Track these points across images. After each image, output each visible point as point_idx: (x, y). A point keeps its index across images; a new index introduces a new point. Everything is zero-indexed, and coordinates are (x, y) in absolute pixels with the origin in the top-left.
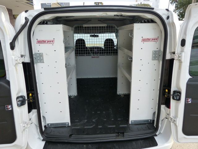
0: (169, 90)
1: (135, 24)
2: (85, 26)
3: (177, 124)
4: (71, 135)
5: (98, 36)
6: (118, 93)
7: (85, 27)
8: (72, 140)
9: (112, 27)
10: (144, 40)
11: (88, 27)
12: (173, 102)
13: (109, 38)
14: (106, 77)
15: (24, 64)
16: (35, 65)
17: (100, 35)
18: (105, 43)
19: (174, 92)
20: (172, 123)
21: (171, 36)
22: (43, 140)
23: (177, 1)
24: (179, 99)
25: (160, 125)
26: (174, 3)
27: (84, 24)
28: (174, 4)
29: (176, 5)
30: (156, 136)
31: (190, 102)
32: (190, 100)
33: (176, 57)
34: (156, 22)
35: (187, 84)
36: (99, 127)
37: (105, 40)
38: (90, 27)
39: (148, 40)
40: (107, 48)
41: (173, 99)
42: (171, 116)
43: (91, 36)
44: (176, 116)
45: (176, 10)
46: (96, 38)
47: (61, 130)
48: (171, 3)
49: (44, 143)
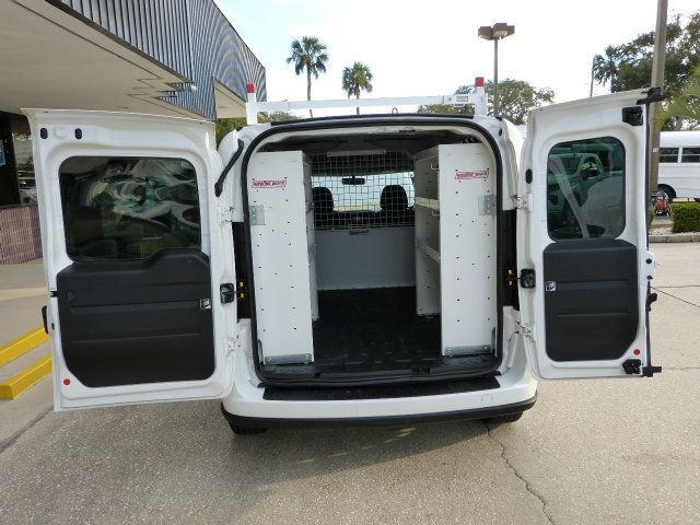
0: (515, 271)
1: (440, 146)
2: (331, 154)
3: (535, 339)
4: (317, 375)
5: (361, 182)
6: (419, 313)
7: (333, 158)
8: (319, 382)
9: (399, 156)
10: (460, 176)
11: (339, 158)
12: (522, 293)
13: (394, 183)
14: (388, 285)
15: (235, 225)
16: (252, 228)
17: (369, 178)
18: (383, 195)
19: (523, 271)
20: (525, 339)
21: (508, 164)
22: (260, 386)
23: (616, 72)
24: (534, 286)
25: (505, 351)
26: (608, 76)
27: (330, 150)
28: (606, 80)
30: (499, 374)
31: (554, 289)
32: (553, 284)
33: (520, 204)
34: (480, 142)
35: (544, 253)
36: (377, 362)
39: (467, 175)
40: (389, 208)
41: (523, 286)
42: (522, 324)
43: (345, 182)
44: (532, 322)
46: (358, 187)
47: (295, 368)
48: (597, 76)
49: (262, 391)
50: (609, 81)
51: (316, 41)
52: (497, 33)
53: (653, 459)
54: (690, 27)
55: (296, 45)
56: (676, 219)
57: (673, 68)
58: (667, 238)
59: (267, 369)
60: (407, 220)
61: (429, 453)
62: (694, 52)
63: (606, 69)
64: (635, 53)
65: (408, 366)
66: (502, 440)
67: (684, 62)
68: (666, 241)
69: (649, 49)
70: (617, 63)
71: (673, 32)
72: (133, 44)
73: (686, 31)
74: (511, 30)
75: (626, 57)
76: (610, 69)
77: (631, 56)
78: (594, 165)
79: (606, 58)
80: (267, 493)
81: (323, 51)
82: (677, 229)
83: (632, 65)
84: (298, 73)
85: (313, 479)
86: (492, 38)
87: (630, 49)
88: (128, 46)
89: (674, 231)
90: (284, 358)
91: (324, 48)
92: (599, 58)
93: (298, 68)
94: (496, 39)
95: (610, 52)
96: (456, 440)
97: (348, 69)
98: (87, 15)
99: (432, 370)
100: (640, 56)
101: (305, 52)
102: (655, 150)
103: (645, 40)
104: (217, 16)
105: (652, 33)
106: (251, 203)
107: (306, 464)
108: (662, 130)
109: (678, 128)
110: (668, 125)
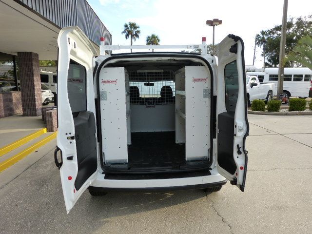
1: (186, 67)
2: (139, 71)
4: (129, 169)
5: (153, 85)
6: (177, 142)
7: (140, 73)
8: (130, 172)
9: (169, 73)
10: (195, 80)
11: (143, 73)
13: (167, 85)
16: (101, 101)
17: (155, 83)
22: (103, 173)
23: (265, 42)
25: (214, 159)
26: (262, 43)
27: (138, 69)
28: (261, 45)
29: (264, 46)
34: (204, 66)
36: (156, 163)
37: (161, 88)
38: (145, 73)
39: (198, 80)
40: (164, 96)
43: (145, 84)
45: (265, 53)
46: (151, 87)
47: (119, 165)
48: (257, 44)
49: (104, 175)
50: (263, 45)
51: (135, 24)
52: (214, 23)
53: (279, 208)
54: (297, 23)
55: (126, 26)
56: (291, 105)
57: (290, 41)
58: (287, 113)
59: (106, 165)
60: (172, 101)
61: (179, 205)
62: (298, 34)
63: (261, 40)
64: (273, 34)
65: (170, 165)
66: (212, 199)
67: (294, 38)
68: (286, 114)
69: (280, 32)
70: (266, 38)
71: (290, 25)
72: (51, 20)
73: (295, 25)
74: (220, 22)
75: (269, 35)
76: (263, 40)
77: (272, 35)
78: (255, 81)
79: (261, 36)
80: (105, 222)
81: (138, 29)
82: (291, 110)
83: (272, 39)
84: (127, 38)
85: (126, 216)
86: (212, 25)
87: (271, 32)
88: (49, 21)
89: (290, 111)
90: (114, 161)
91: (138, 27)
92: (258, 35)
93: (127, 36)
94: (214, 26)
95: (263, 33)
96: (192, 199)
97: (149, 37)
98: (30, 6)
99: (181, 167)
100: (275, 35)
101: (130, 29)
102: (282, 75)
103: (278, 28)
104: (92, 13)
105: (281, 26)
106: (101, 90)
107: (124, 209)
108: (285, 67)
109: (292, 66)
110: (287, 65)
